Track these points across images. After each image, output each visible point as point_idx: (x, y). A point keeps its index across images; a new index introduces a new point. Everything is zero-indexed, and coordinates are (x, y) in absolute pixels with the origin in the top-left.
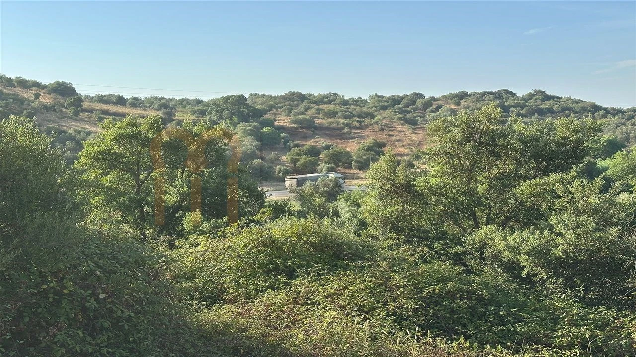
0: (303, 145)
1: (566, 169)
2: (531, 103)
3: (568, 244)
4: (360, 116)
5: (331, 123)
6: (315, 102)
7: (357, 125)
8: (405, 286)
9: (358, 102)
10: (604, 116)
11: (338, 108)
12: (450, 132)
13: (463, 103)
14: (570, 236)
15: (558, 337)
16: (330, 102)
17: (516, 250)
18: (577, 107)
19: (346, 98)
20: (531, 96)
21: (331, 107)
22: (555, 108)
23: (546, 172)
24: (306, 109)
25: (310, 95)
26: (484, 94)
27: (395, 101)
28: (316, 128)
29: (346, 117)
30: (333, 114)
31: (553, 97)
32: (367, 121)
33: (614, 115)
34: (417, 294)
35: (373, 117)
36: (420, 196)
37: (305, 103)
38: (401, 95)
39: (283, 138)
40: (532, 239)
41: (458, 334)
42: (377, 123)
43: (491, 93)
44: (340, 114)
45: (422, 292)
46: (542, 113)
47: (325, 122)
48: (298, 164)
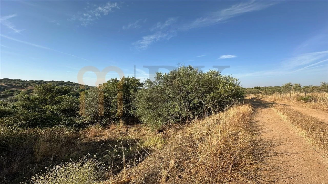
0: (9, 90)
1: (65, 94)
2: (67, 83)
3: (64, 107)
4: (26, 84)
5: (18, 85)
6: (13, 81)
7: (26, 86)
8: (23, 119)
9: (26, 81)
10: (81, 86)
11: (20, 82)
12: (40, 88)
13: (53, 82)
14: (65, 106)
15: (61, 123)
16: (18, 81)
17: (53, 109)
18: (76, 84)
19: (23, 80)
20: (67, 82)
21: (18, 82)
22: (72, 84)
23: (62, 95)
24: (10, 82)
25: (12, 79)
26: (58, 81)
27: (36, 81)
28: (13, 86)
29: (22, 84)
30: (19, 83)
31: (72, 82)
32: (28, 85)
33: (82, 86)
34: (27, 119)
35: (30, 84)
36: (32, 100)
37: (10, 81)
38: (38, 80)
39: (2, 88)
40: (57, 107)
41: (37, 126)
42: (31, 86)
43: (59, 81)
44: (21, 83)
45: (28, 119)
46: (70, 85)
47: (16, 85)
48: (7, 94)
